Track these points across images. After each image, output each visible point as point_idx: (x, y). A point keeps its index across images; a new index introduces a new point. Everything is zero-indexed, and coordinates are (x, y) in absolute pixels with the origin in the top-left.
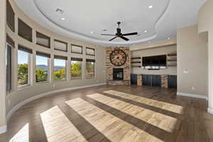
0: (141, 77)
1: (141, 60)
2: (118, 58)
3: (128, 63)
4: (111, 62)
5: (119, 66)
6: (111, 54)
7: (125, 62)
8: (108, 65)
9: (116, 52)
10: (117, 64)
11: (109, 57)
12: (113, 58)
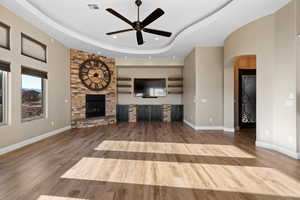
0: (135, 109)
2: (96, 75)
4: (83, 82)
5: (96, 89)
6: (82, 66)
7: (108, 83)
8: (76, 88)
9: (92, 63)
10: (93, 86)
11: (77, 71)
12: (87, 73)
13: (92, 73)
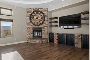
1: (58, 20)
2: (37, 18)
3: (47, 23)
4: (31, 22)
5: (38, 25)
6: (31, 15)
7: (43, 22)
8: (29, 25)
9: (35, 12)
10: (36, 24)
11: (29, 18)
12: (33, 18)
13: (35, 17)
